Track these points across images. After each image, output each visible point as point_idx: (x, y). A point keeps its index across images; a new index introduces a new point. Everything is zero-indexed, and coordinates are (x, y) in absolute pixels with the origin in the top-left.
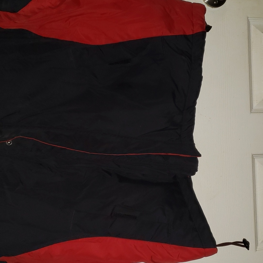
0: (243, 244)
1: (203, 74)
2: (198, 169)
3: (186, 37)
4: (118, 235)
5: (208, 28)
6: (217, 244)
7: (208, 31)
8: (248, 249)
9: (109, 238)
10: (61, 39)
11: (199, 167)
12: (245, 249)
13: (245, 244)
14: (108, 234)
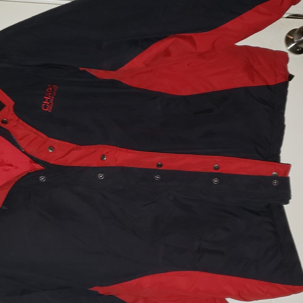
3: (268, 87)
4: (206, 270)
5: (291, 77)
7: (291, 80)
9: (197, 273)
10: (150, 90)
14: (195, 269)
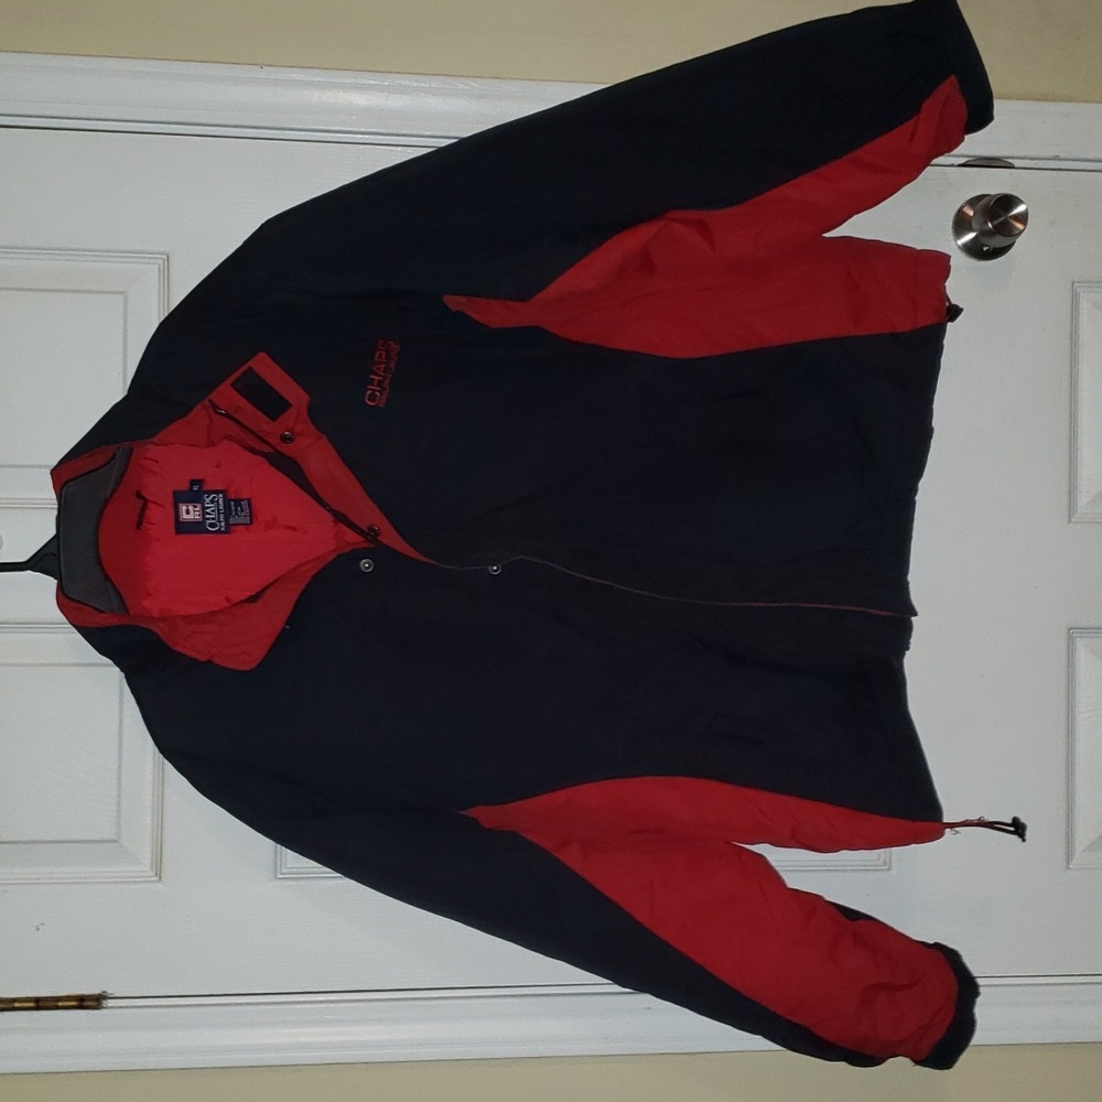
0: (1012, 829)
1: (935, 423)
2: (911, 646)
5: (954, 312)
6: (945, 821)
7: (952, 319)
8: (1024, 840)
11: (914, 641)
12: (1015, 837)
13: (1018, 828)
